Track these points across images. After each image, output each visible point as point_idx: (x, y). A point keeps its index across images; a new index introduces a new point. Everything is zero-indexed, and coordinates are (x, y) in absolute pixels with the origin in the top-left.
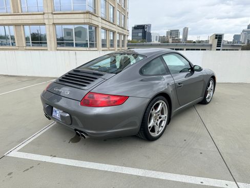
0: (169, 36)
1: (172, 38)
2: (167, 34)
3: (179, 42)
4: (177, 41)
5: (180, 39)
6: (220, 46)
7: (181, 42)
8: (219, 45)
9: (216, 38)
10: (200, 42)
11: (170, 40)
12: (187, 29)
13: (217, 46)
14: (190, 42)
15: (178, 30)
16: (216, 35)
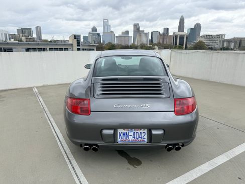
0: (21, 35)
1: (25, 36)
2: (18, 32)
3: (34, 41)
4: (32, 40)
5: (34, 38)
6: (80, 46)
7: (36, 41)
8: (78, 44)
9: (75, 38)
10: (55, 41)
11: (24, 39)
12: (40, 28)
13: (78, 46)
14: (46, 41)
15: (30, 29)
16: (75, 36)
